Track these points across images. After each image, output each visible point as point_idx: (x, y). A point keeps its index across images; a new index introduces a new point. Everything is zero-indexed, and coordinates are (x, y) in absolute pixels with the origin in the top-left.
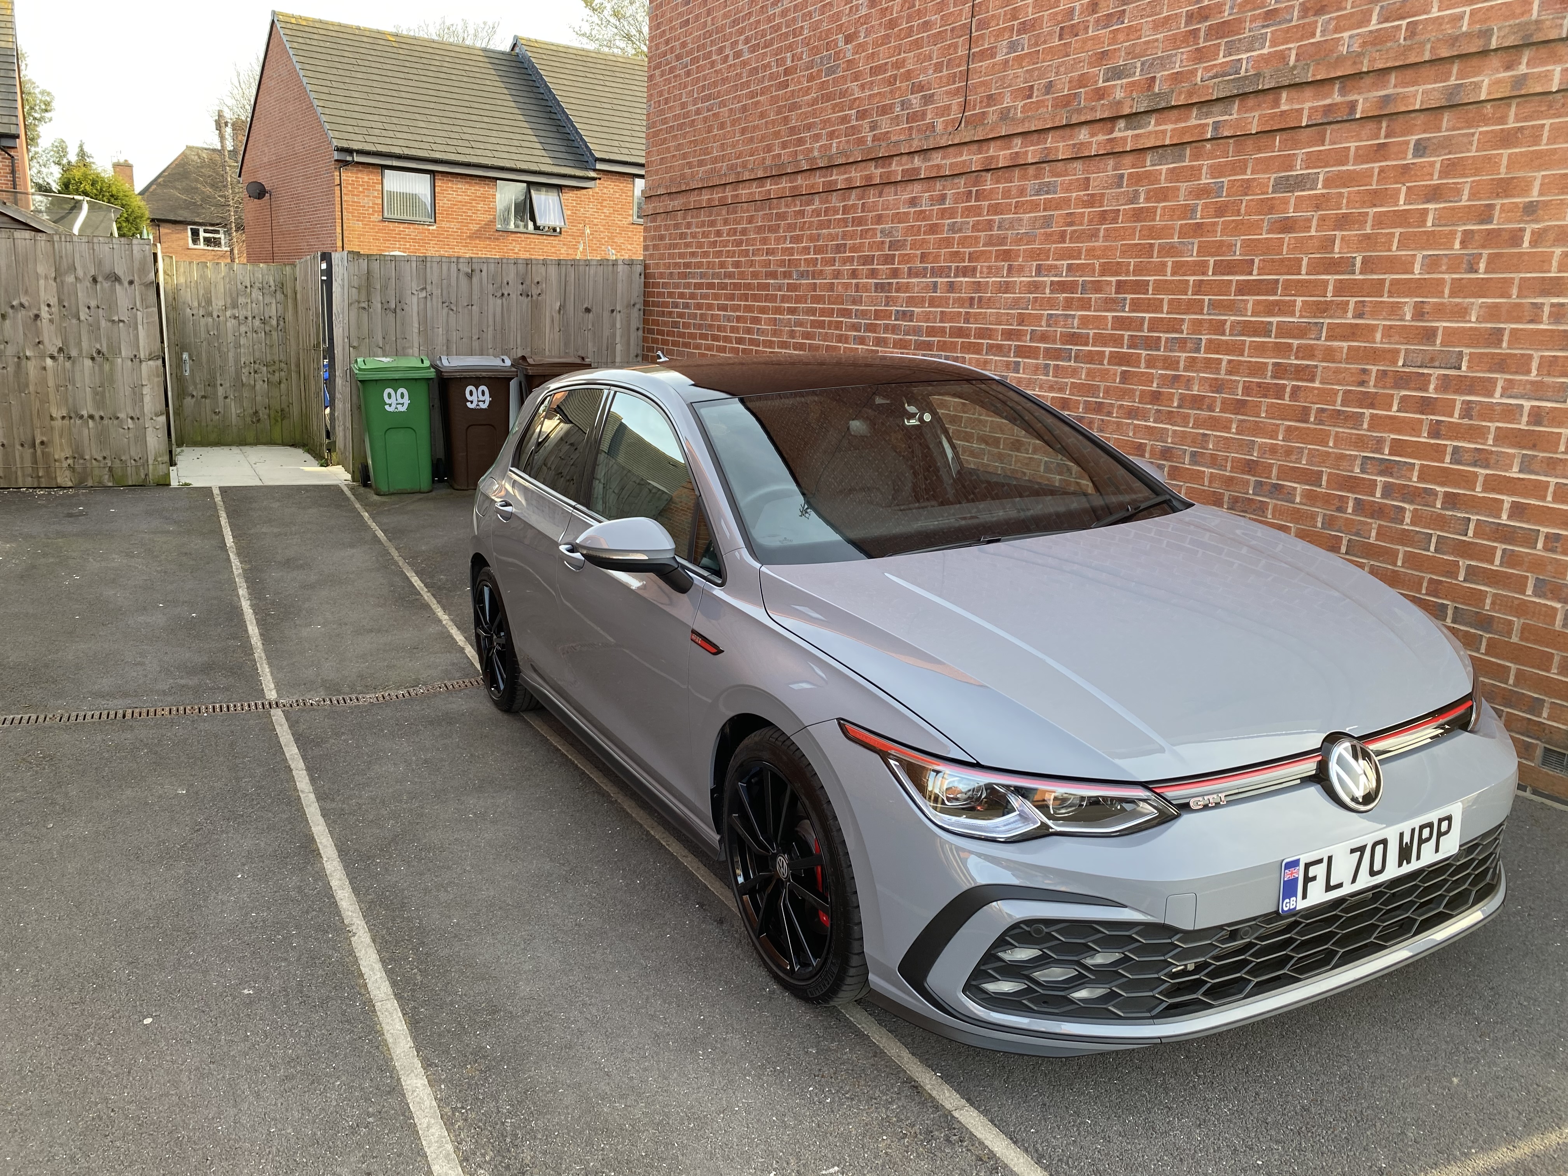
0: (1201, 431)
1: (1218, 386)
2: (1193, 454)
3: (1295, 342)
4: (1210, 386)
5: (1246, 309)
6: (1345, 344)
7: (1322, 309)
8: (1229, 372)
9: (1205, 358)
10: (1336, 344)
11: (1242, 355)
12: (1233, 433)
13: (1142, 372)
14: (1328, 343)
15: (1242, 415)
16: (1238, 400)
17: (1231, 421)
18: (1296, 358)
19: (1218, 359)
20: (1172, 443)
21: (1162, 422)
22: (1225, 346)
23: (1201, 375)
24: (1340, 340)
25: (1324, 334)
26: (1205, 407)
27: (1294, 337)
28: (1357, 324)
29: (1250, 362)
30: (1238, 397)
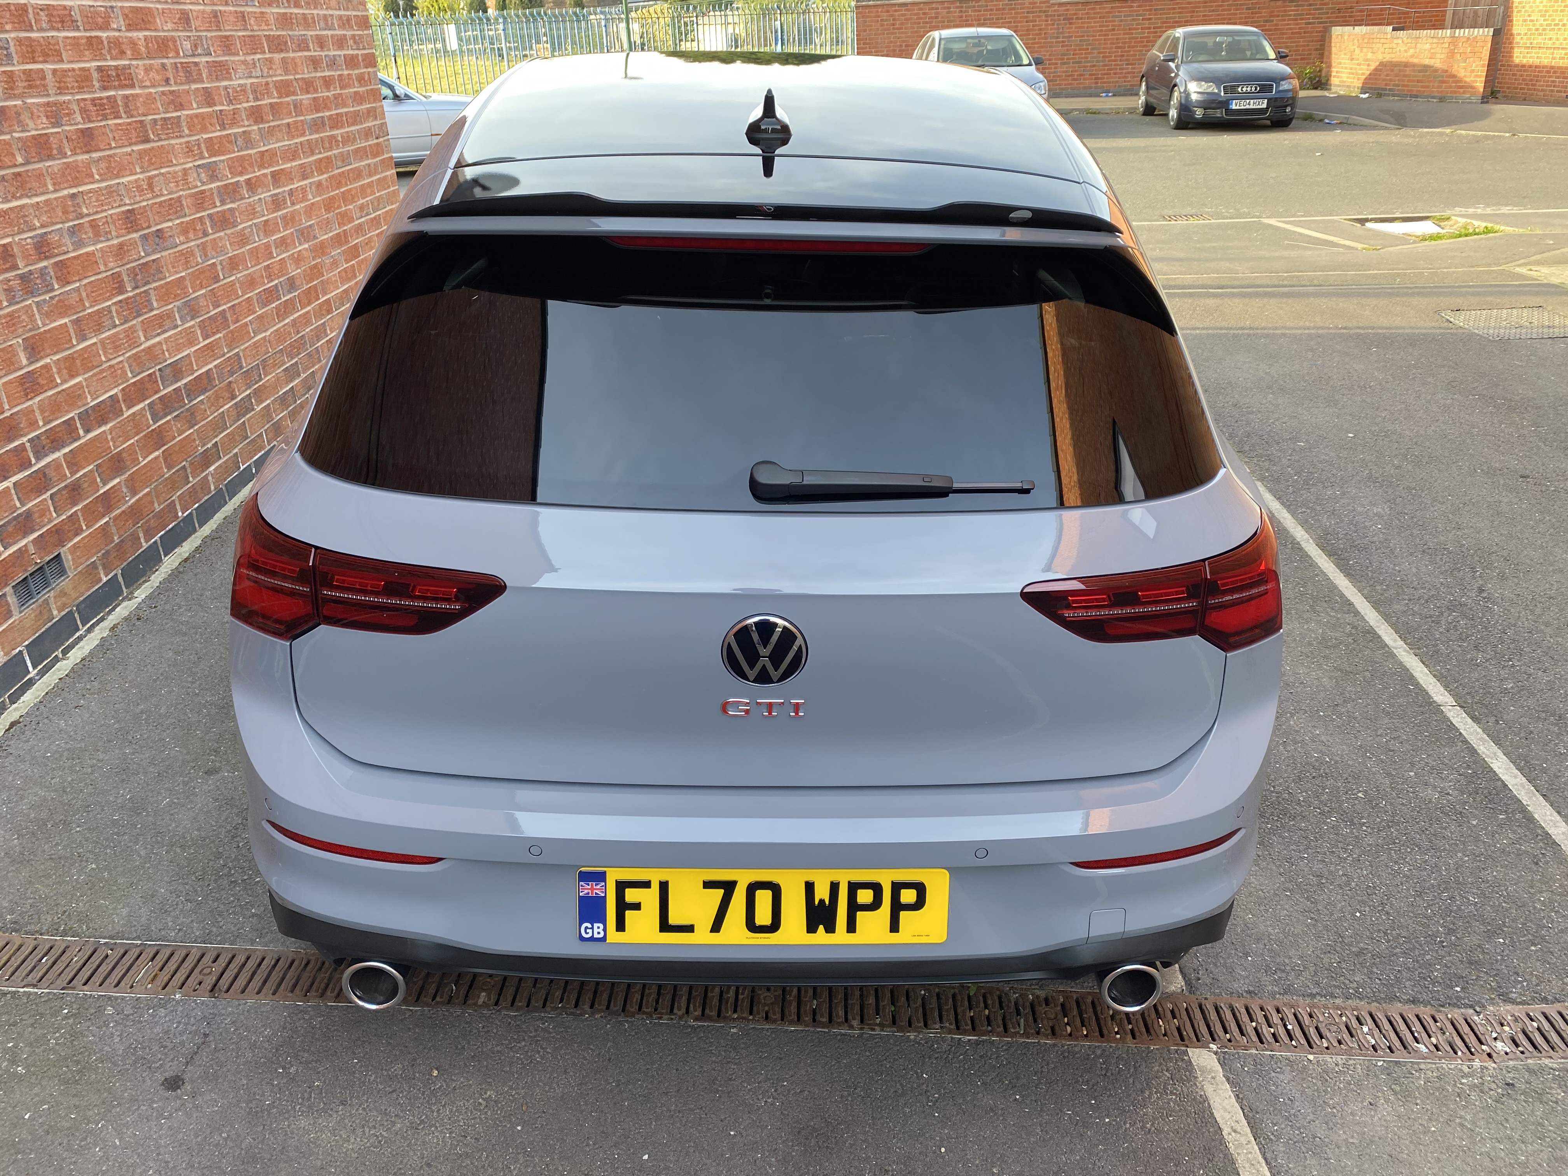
0: (66, 192)
1: (56, 114)
2: (73, 231)
3: (104, 35)
4: (47, 117)
6: (141, 35)
8: (61, 90)
9: (24, 72)
10: (134, 34)
11: (62, 61)
12: (98, 181)
14: (129, 34)
15: (96, 151)
16: (82, 131)
17: (88, 165)
18: (112, 59)
19: (39, 70)
20: (42, 226)
21: (15, 197)
22: (39, 48)
23: (29, 101)
24: (137, 30)
25: (122, 23)
26: (55, 152)
27: (101, 29)
28: (141, 8)
29: (74, 70)
30: (80, 126)
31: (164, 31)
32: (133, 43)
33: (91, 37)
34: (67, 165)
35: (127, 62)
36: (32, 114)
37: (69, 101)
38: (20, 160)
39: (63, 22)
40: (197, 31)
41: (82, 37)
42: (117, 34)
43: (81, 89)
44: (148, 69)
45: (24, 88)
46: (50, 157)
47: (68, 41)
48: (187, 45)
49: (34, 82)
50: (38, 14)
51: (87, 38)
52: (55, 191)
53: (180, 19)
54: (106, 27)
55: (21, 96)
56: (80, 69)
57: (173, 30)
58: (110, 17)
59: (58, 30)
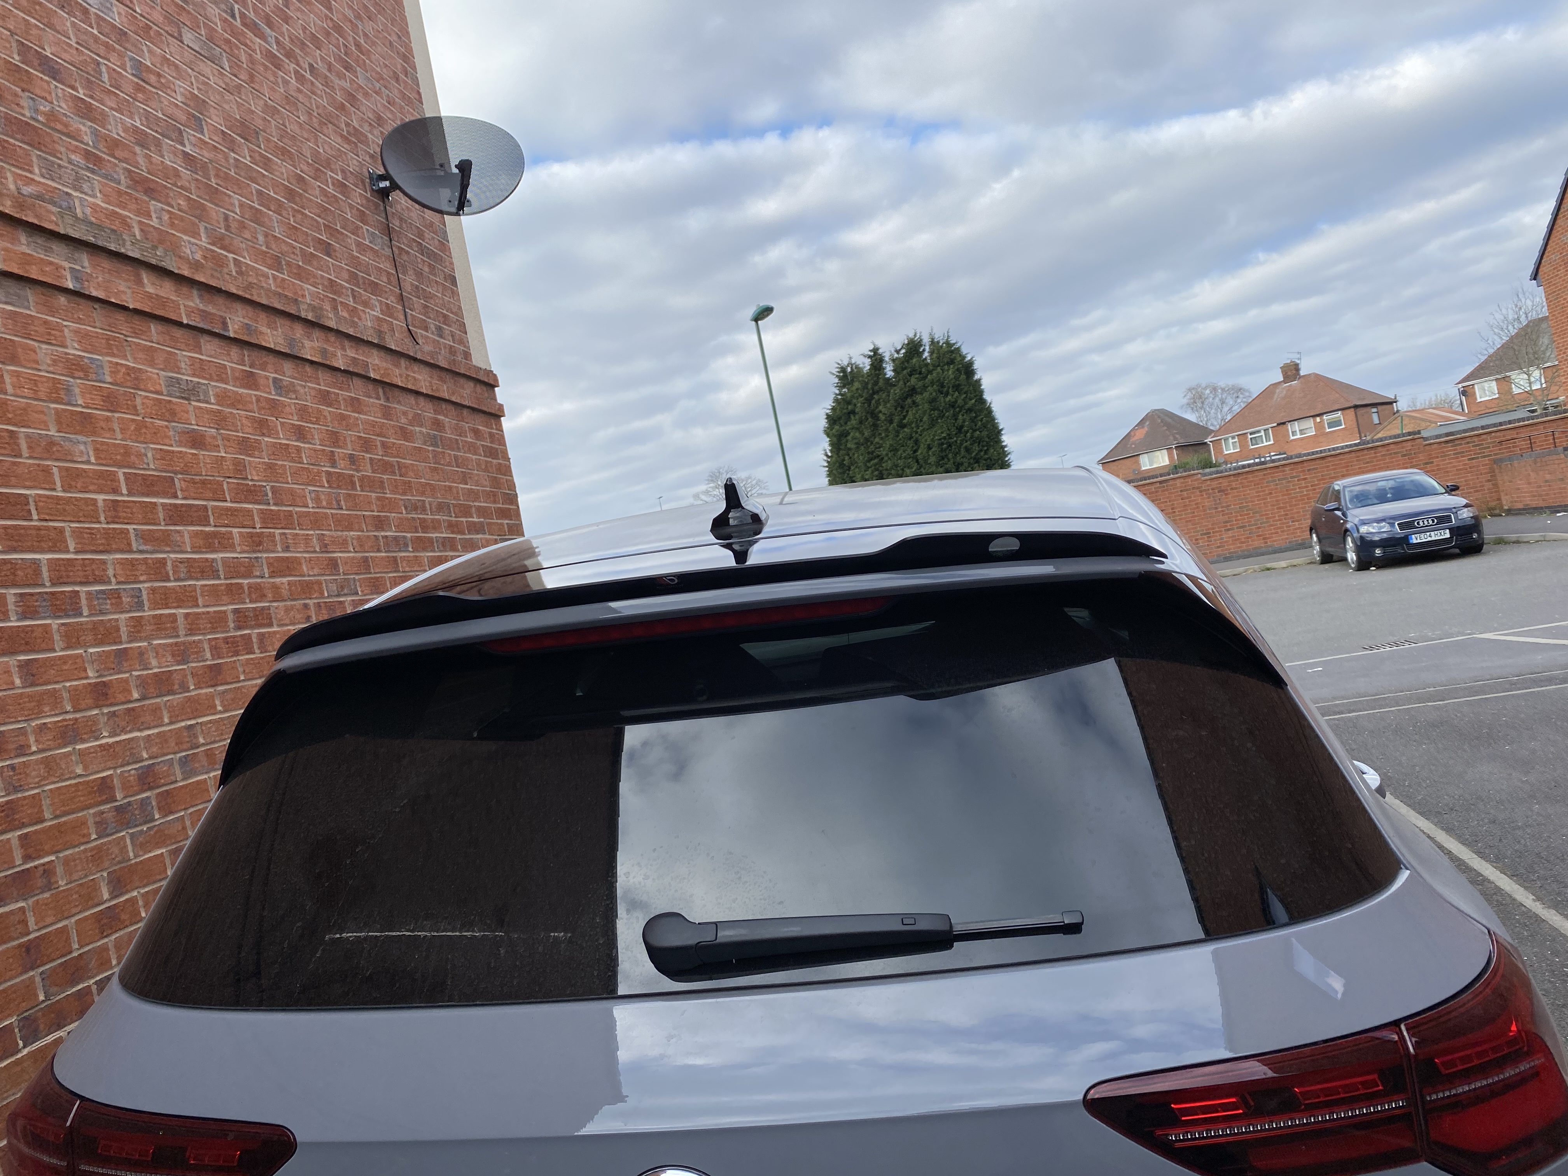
0: (183, 724)
1: (182, 653)
3: (245, 582)
4: (173, 656)
5: (184, 543)
6: (285, 580)
7: (256, 542)
8: (191, 632)
9: (154, 616)
10: (278, 580)
11: (197, 606)
12: (221, 712)
13: (60, 658)
14: (272, 580)
15: (222, 684)
16: (210, 666)
17: (211, 697)
18: (251, 602)
19: (170, 615)
21: (124, 731)
22: (174, 596)
23: (155, 642)
24: (281, 576)
25: (266, 570)
26: (176, 687)
27: (244, 577)
28: (287, 558)
29: (208, 612)
30: (208, 663)
31: (309, 576)
32: (275, 588)
33: (231, 584)
34: (189, 699)
35: (267, 604)
36: (157, 653)
37: (200, 641)
38: (136, 695)
39: (203, 572)
40: (344, 574)
41: (221, 585)
42: (259, 580)
43: (213, 630)
44: (287, 610)
45: (153, 630)
46: (171, 692)
47: (206, 588)
48: (334, 587)
49: (163, 625)
50: (177, 566)
51: (227, 584)
52: (171, 723)
53: (328, 565)
54: (248, 575)
55: (147, 638)
56: (215, 612)
57: (318, 575)
58: (254, 566)
59: (197, 579)
